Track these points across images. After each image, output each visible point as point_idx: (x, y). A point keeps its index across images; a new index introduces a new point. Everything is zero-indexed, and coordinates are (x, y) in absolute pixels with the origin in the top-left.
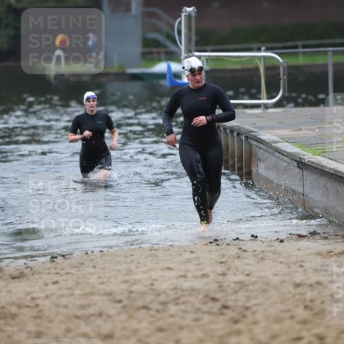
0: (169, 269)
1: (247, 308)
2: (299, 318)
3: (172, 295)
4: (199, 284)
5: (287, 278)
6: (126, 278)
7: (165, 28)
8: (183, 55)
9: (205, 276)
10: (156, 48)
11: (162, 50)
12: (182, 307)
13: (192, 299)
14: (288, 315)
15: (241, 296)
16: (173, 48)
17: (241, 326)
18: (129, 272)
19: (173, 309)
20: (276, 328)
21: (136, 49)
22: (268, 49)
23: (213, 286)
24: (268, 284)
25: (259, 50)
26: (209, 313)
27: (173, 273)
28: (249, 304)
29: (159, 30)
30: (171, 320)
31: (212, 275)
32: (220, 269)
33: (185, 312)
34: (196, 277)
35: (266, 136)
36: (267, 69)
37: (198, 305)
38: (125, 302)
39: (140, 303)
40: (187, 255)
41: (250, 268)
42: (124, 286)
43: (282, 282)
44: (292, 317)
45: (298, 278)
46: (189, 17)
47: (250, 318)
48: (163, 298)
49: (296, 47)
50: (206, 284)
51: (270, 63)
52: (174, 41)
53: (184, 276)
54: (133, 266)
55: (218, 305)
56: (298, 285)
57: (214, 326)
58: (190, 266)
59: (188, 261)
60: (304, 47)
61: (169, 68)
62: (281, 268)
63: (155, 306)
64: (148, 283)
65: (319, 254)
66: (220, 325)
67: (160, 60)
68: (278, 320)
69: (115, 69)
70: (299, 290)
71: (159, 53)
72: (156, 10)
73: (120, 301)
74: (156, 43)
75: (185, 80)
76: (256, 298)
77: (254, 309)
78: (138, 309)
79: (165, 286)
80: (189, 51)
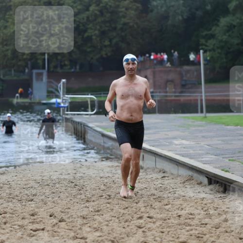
0: (56, 171)
1: (84, 186)
2: (102, 189)
3: (57, 181)
4: (66, 177)
6: (41, 175)
7: (55, 87)
8: (62, 96)
9: (69, 174)
10: (52, 94)
12: (61, 185)
13: (64, 182)
15: (82, 181)
16: (57, 94)
17: (82, 192)
19: (57, 186)
20: (94, 192)
21: (45, 94)
22: (91, 95)
23: (72, 178)
24: (91, 177)
25: (88, 95)
26: (70, 187)
27: (58, 173)
29: (52, 87)
30: (57, 189)
31: (71, 174)
32: (74, 172)
34: (65, 174)
35: (90, 125)
36: (91, 101)
37: (66, 184)
38: (41, 183)
39: (46, 184)
40: (63, 167)
41: (85, 172)
42: (40, 177)
43: (96, 176)
44: (99, 189)
45: (102, 175)
46: (64, 83)
47: (85, 189)
48: (54, 182)
49: (101, 94)
50: (69, 177)
51: (92, 99)
52: (58, 91)
53: (61, 174)
54: (43, 170)
55: (74, 184)
56: (102, 177)
57: (72, 192)
59: (63, 169)
60: (104, 94)
61: (56, 101)
62: (95, 172)
63: (51, 185)
64: (49, 176)
65: (109, 167)
66: (74, 192)
67: (53, 98)
68: (95, 190)
69: (37, 101)
71: (53, 96)
72: (52, 80)
74: (52, 92)
75: (62, 105)
76: (87, 182)
77: (86, 186)
78: (45, 185)
79: (55, 177)
80: (63, 95)
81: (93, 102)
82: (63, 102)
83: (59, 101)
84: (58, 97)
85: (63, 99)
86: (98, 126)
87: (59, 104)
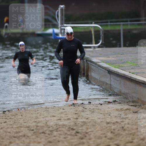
0: (54, 116)
1: (87, 133)
2: (108, 137)
3: (55, 127)
4: (66, 123)
5: (104, 120)
6: (35, 120)
8: (60, 26)
9: (69, 119)
11: (50, 23)
12: (59, 132)
13: (63, 129)
14: (104, 136)
15: (84, 128)
16: (55, 23)
17: (84, 141)
18: (37, 118)
19: (55, 133)
20: (99, 141)
22: (95, 23)
23: (72, 124)
24: (95, 122)
25: (92, 23)
26: (71, 135)
27: (55, 118)
28: (87, 131)
29: (49, 15)
30: (55, 138)
31: (72, 119)
32: (75, 116)
33: (61, 134)
34: (65, 120)
35: (95, 60)
37: (66, 132)
38: (35, 130)
39: (41, 131)
40: (61, 110)
41: (88, 116)
42: (34, 124)
43: (101, 122)
44: (106, 137)
45: (108, 120)
46: (62, 9)
47: (88, 137)
48: (51, 129)
49: (107, 22)
50: (69, 123)
51: (96, 29)
52: (56, 20)
53: (60, 120)
54: (38, 115)
55: (74, 131)
56: (108, 123)
57: (72, 141)
58: (63, 115)
59: (62, 113)
60: (111, 22)
61: (53, 31)
62: (101, 116)
63: (47, 132)
64: (45, 122)
65: (117, 110)
66: (75, 140)
67: (49, 28)
68: (100, 138)
70: (109, 125)
71: (49, 25)
72: (48, 6)
73: (33, 130)
74: (48, 21)
75: (60, 36)
76: (90, 128)
77: (90, 133)
78: (40, 133)
79: (52, 124)
80: (62, 24)
81: (97, 32)
82: (61, 33)
83: (57, 31)
84: (55, 26)
85: (61, 29)
86: (103, 61)
87: (57, 34)
